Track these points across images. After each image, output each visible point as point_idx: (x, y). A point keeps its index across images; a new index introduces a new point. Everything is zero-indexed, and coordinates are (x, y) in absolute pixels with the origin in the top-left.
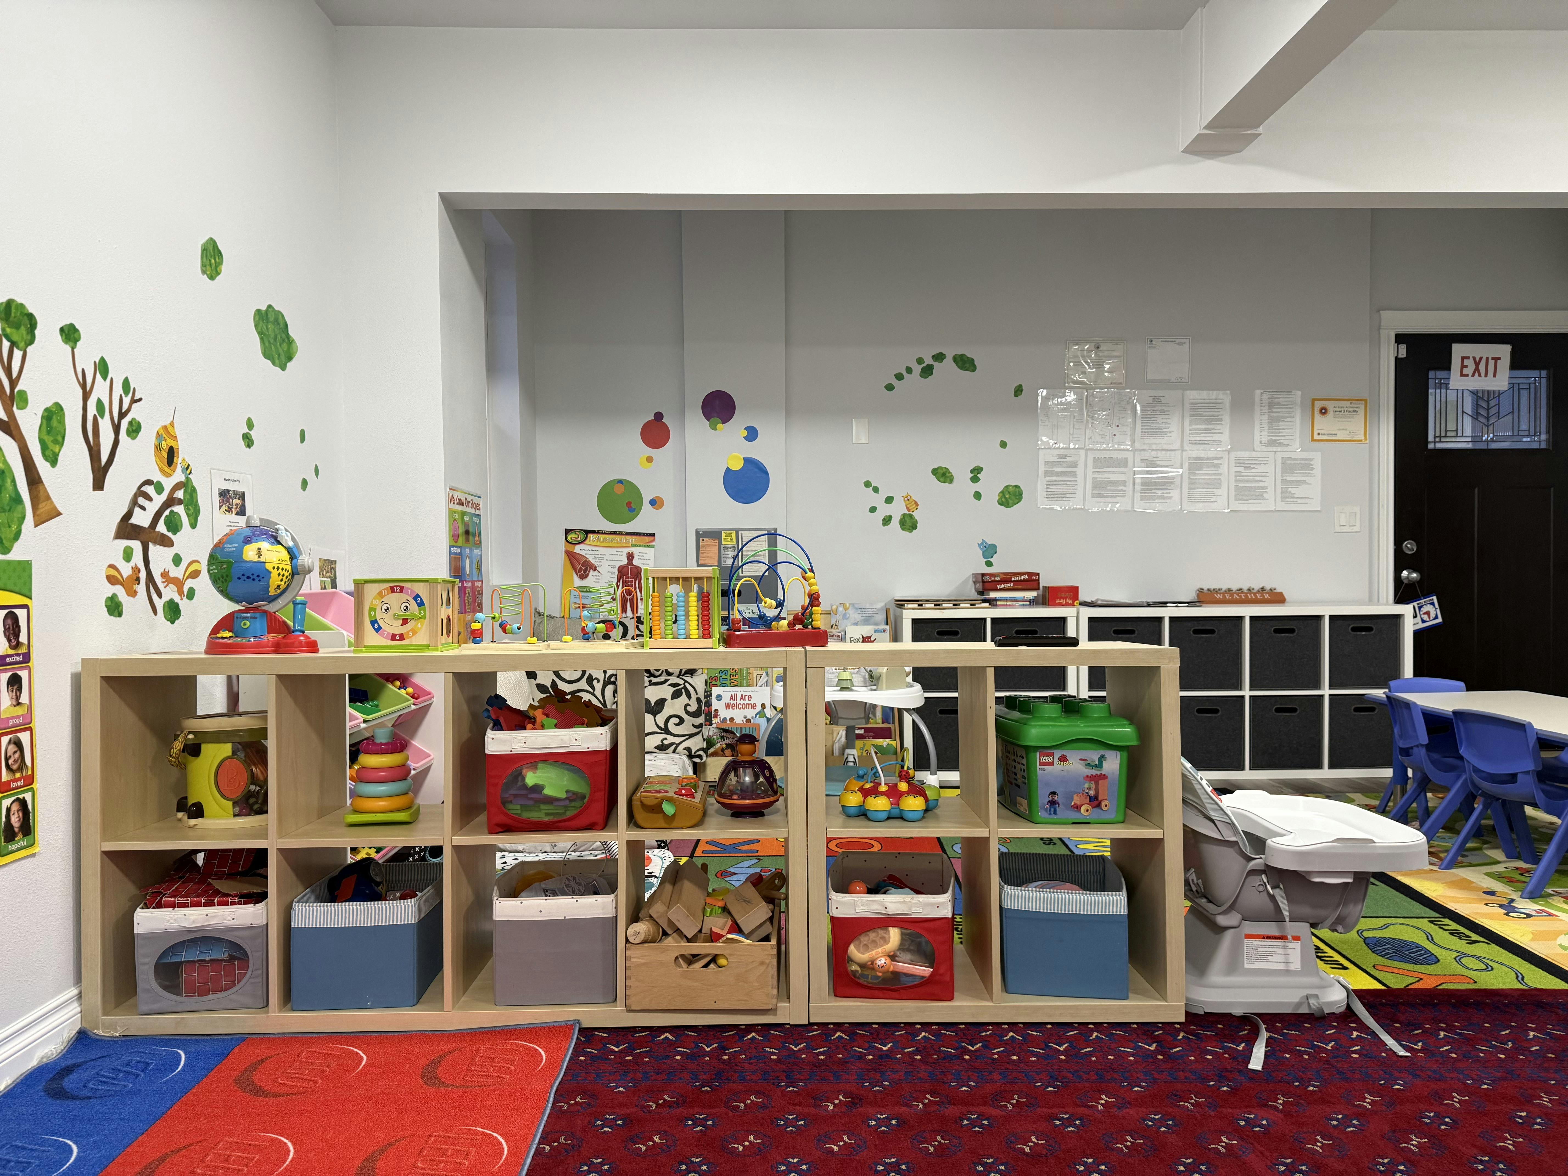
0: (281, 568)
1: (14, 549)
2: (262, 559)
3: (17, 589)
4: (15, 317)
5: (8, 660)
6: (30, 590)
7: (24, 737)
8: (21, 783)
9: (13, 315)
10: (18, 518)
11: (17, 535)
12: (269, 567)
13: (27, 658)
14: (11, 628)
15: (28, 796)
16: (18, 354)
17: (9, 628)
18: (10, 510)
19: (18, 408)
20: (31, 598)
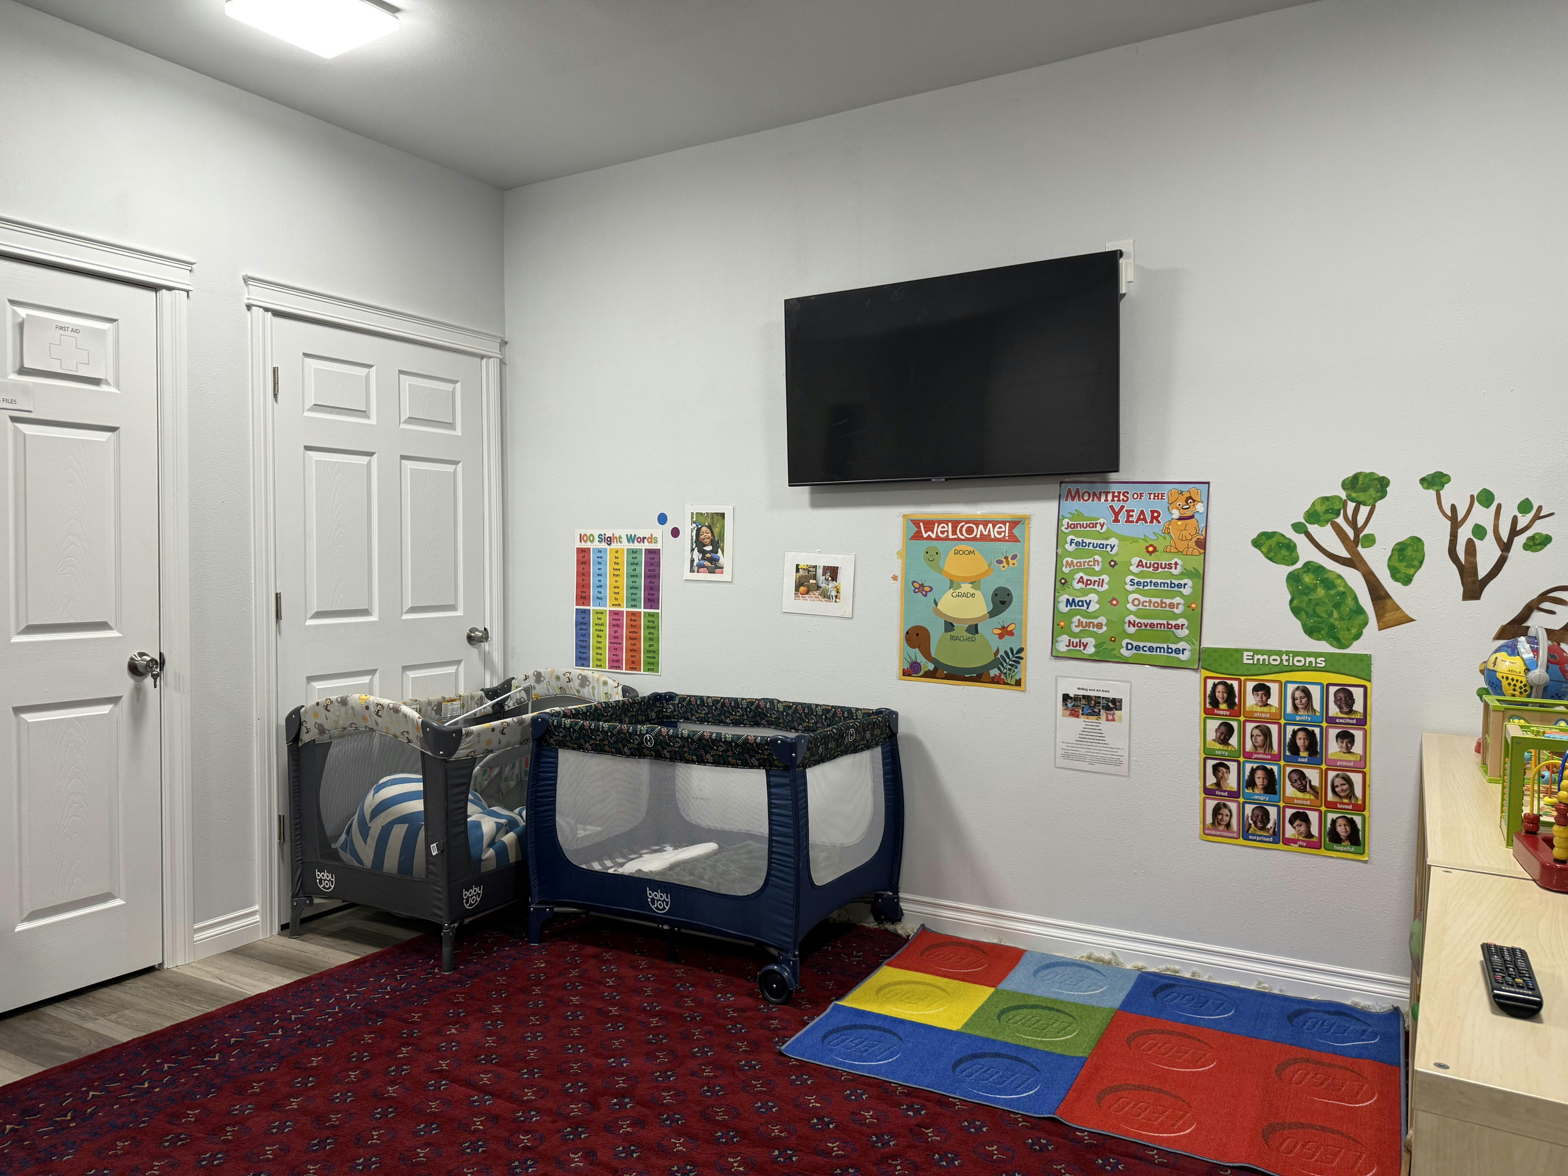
0: (1510, 678)
1: (1353, 646)
2: (1495, 669)
3: (1353, 673)
4: (1362, 484)
5: (1337, 721)
6: (1370, 675)
7: (1356, 778)
8: (1350, 807)
9: (1360, 483)
10: (1359, 625)
11: (1358, 636)
12: (1499, 676)
13: (1362, 722)
14: (1343, 699)
15: (1358, 820)
16: (1364, 511)
17: (1341, 699)
18: (1350, 619)
19: (1363, 547)
20: (1370, 681)
